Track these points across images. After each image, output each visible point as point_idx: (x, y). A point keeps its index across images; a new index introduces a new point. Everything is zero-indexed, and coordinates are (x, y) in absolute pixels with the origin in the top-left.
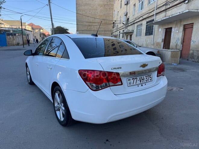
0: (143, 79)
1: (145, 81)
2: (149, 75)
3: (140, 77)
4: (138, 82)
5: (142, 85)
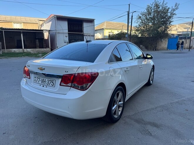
0: (45, 82)
1: (46, 84)
2: (52, 80)
3: (43, 78)
4: (40, 82)
5: (43, 86)
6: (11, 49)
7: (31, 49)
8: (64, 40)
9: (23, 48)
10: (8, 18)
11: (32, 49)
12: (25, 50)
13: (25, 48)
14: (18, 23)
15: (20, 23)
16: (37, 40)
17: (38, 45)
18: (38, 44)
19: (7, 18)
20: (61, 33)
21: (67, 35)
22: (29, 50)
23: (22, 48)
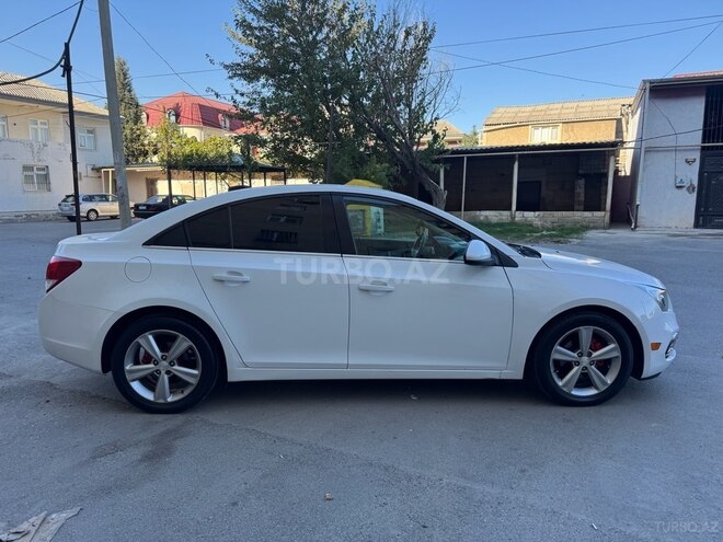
6: (478, 212)
7: (537, 213)
8: (676, 177)
9: (514, 207)
10: (525, 111)
11: (541, 213)
12: (519, 216)
13: (517, 210)
14: (545, 125)
15: (553, 124)
16: (582, 182)
17: (582, 198)
18: (582, 195)
19: (519, 115)
20: (667, 150)
21: (697, 155)
22: (530, 215)
23: (509, 209)
